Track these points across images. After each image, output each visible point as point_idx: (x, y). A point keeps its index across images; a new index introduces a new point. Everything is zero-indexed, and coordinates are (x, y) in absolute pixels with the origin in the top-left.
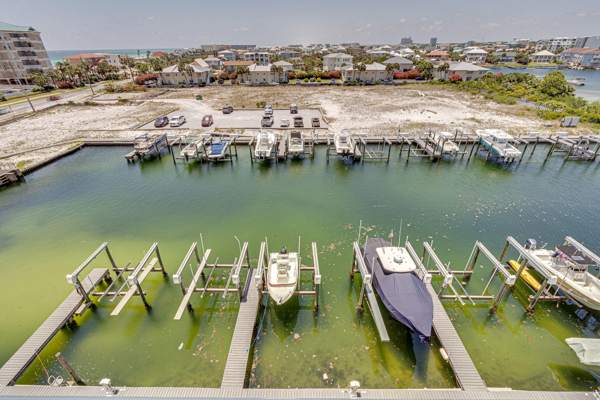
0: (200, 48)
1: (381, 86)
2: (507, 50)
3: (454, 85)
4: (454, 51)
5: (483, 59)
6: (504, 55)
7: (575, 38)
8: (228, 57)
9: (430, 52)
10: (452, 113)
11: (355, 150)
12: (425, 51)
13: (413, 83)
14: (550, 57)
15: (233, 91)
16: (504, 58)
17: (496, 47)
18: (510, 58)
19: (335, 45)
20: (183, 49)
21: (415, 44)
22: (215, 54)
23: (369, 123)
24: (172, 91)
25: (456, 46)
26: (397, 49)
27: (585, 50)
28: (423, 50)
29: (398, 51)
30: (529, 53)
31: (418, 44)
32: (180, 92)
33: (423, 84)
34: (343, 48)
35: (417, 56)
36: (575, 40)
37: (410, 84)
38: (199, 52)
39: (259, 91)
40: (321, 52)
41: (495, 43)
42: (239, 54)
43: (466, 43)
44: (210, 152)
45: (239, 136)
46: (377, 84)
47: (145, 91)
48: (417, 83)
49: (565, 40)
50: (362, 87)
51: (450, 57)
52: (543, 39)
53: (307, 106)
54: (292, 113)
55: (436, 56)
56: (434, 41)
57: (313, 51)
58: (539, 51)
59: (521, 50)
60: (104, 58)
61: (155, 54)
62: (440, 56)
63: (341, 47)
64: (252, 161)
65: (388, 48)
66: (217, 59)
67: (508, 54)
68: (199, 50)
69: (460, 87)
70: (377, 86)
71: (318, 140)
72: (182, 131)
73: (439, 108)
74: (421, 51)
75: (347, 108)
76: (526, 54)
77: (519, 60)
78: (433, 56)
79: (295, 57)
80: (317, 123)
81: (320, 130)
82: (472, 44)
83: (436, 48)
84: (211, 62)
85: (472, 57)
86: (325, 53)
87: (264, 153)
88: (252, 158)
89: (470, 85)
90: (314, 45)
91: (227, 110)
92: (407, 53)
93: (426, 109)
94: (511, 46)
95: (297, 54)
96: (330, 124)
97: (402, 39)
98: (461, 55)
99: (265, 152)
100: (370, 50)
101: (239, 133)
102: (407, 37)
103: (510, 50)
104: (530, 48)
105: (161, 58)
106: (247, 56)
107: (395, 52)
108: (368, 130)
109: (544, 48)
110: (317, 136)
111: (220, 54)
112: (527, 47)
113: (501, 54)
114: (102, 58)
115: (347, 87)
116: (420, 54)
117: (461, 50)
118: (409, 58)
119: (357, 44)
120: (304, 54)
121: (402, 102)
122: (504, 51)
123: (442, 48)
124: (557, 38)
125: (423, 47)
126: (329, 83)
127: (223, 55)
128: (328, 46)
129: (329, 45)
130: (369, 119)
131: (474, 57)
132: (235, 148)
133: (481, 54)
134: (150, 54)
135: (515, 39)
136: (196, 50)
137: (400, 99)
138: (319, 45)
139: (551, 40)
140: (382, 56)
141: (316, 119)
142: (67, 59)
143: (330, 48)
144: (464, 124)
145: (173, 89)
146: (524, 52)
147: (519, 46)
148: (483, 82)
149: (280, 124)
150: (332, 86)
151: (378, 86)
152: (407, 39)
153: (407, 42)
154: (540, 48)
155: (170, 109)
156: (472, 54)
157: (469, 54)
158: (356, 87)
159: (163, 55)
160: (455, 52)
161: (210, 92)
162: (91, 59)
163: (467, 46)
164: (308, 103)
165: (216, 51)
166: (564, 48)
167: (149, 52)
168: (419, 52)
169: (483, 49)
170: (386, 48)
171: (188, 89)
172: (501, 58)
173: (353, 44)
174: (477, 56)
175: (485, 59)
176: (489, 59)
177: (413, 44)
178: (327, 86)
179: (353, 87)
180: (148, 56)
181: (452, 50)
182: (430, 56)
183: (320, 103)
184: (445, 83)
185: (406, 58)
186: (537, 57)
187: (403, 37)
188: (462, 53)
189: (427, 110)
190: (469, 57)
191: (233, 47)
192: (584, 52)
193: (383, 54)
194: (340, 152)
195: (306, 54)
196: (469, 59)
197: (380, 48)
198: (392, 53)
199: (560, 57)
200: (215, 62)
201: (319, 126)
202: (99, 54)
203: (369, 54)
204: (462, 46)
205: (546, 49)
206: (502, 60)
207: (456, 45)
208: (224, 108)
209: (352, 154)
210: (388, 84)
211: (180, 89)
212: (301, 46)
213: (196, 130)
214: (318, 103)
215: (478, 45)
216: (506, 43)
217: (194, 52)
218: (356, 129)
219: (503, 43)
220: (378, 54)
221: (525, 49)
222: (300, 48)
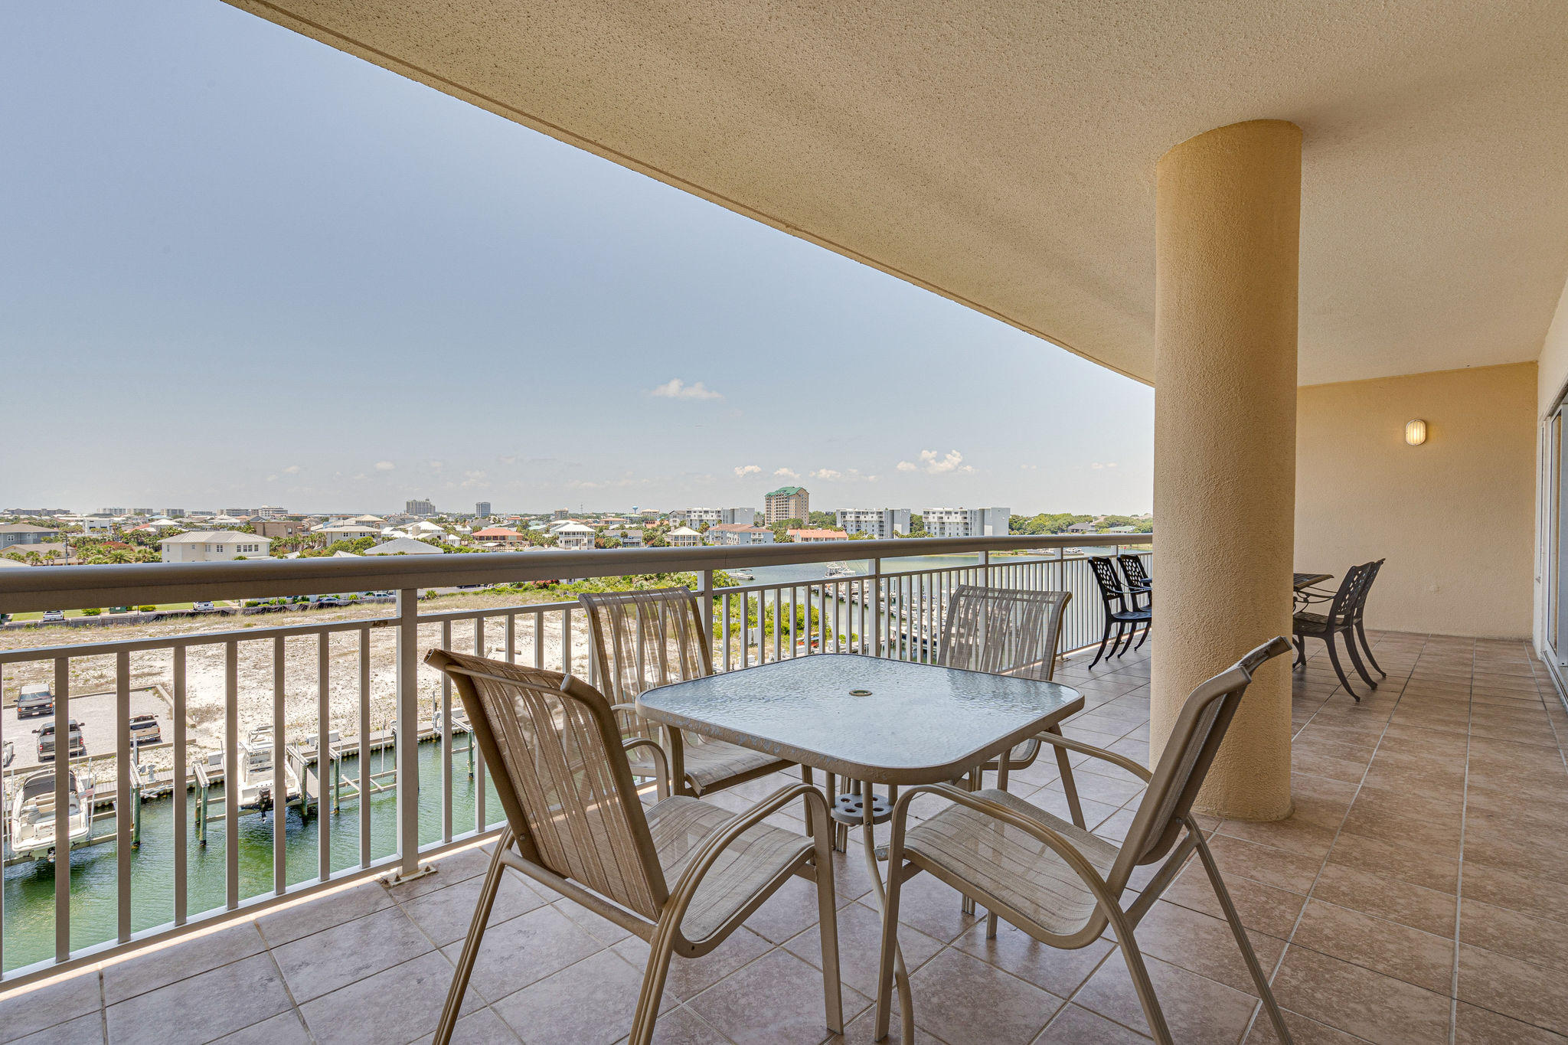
1: (366, 606)
2: (627, 526)
3: (545, 592)
4: (531, 528)
5: (589, 542)
6: (625, 536)
7: (718, 509)
9: (480, 529)
10: (553, 648)
11: (304, 785)
12: (468, 528)
13: (453, 595)
14: (695, 537)
16: (626, 540)
17: (607, 522)
18: (635, 540)
19: (203, 513)
21: (442, 513)
25: (533, 520)
26: (400, 522)
27: (737, 526)
28: (464, 526)
29: (402, 527)
30: (664, 532)
31: (449, 515)
33: (476, 594)
34: (233, 520)
35: (452, 537)
36: (719, 512)
37: (446, 598)
40: (151, 530)
41: (604, 514)
43: (552, 514)
46: (356, 603)
48: (463, 594)
49: (706, 512)
50: (308, 612)
51: (526, 540)
52: (677, 509)
53: (97, 685)
54: (21, 717)
55: (495, 538)
56: (484, 509)
57: (117, 527)
58: (676, 528)
59: (649, 526)
62: (504, 538)
63: (226, 517)
65: (374, 521)
67: (630, 534)
69: (558, 596)
70: (353, 607)
71: (158, 783)
73: (524, 642)
74: (459, 528)
75: (263, 671)
76: (659, 533)
77: (650, 543)
78: (488, 538)
79: (37, 541)
80: (149, 731)
81: (162, 750)
82: (563, 515)
83: (492, 522)
85: (567, 538)
86: (163, 533)
89: (577, 589)
90: (121, 511)
92: (425, 531)
93: (494, 647)
94: (632, 521)
95: (49, 534)
96: (205, 725)
97: (408, 503)
98: (546, 536)
100: (321, 526)
102: (421, 499)
103: (633, 526)
104: (662, 524)
107: (395, 530)
108: (344, 721)
109: (682, 524)
110: (152, 774)
112: (658, 522)
113: (619, 532)
115: (260, 617)
116: (456, 533)
117: (545, 526)
118: (433, 542)
119: (280, 511)
120: (80, 536)
121: (431, 639)
122: (623, 528)
123: (506, 523)
124: (696, 509)
125: (463, 519)
126: (191, 610)
128: (175, 514)
129: (181, 511)
130: (343, 692)
131: (571, 538)
133: (584, 533)
135: (635, 509)
137: (427, 633)
138: (140, 512)
139: (688, 512)
140: (360, 539)
141: (145, 719)
143: (185, 520)
144: (583, 667)
146: (654, 529)
147: (646, 520)
148: (600, 583)
150: (200, 618)
151: (359, 607)
152: (420, 503)
153: (420, 509)
154: (677, 524)
156: (568, 534)
157: (561, 533)
158: (288, 613)
160: (535, 530)
163: (556, 519)
164: (101, 676)
166: (711, 525)
168: (455, 529)
169: (586, 524)
170: (369, 522)
172: (621, 540)
173: (267, 510)
174: (579, 537)
175: (594, 543)
176: (601, 542)
177: (438, 514)
178: (180, 620)
179: (280, 615)
181: (526, 526)
182: (481, 538)
183: (156, 670)
184: (526, 589)
185: (424, 541)
186: (676, 538)
187: (411, 500)
188: (547, 531)
189: (497, 650)
190: (563, 538)
192: (738, 530)
193: (362, 534)
194: (252, 800)
195: (87, 534)
196: (563, 542)
197: (352, 521)
198: (387, 531)
199: (708, 537)
201: (157, 740)
203: (321, 535)
204: (545, 518)
205: (685, 525)
206: (624, 543)
207: (533, 517)
209: (296, 797)
210: (385, 601)
212: (66, 512)
214: (146, 670)
215: (575, 517)
216: (623, 514)
218: (300, 725)
219: (618, 515)
220: (346, 534)
221: (655, 526)
222: (63, 518)
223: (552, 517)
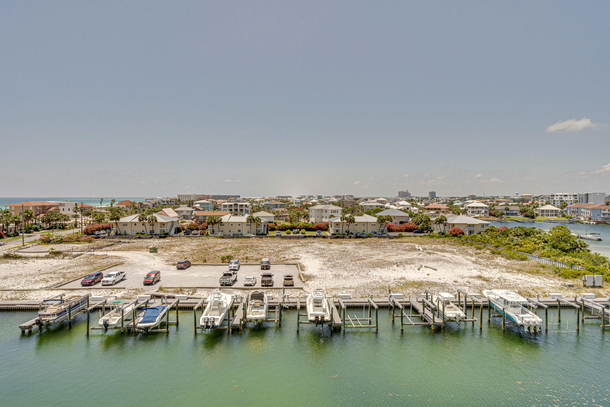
0: (177, 197)
1: (373, 239)
2: (510, 204)
3: (456, 238)
4: (454, 204)
5: (486, 212)
6: (507, 209)
7: (575, 194)
8: (205, 207)
9: (429, 205)
10: (455, 270)
11: (332, 316)
12: (423, 204)
13: (410, 236)
14: (556, 211)
15: (199, 243)
16: (508, 212)
17: (497, 201)
18: (514, 212)
19: (327, 197)
20: (156, 198)
21: (414, 197)
22: (190, 204)
23: (356, 281)
24: (125, 243)
25: (457, 200)
26: (393, 201)
27: (590, 205)
28: (421, 203)
29: (394, 203)
30: (534, 207)
31: (416, 197)
32: (133, 244)
33: (421, 237)
34: (335, 200)
35: (415, 208)
36: (576, 195)
37: (407, 238)
38: (173, 202)
39: (230, 243)
40: (310, 203)
41: (497, 197)
42: (218, 204)
43: (467, 197)
44: (141, 319)
45: (188, 298)
46: (370, 237)
47: (90, 242)
48: (415, 236)
49: (566, 196)
50: (351, 239)
51: (451, 210)
52: (544, 194)
53: (283, 261)
54: (262, 269)
55: (435, 209)
56: (433, 194)
57: (301, 202)
58: (542, 205)
59: (524, 204)
60: (58, 206)
61: (121, 203)
62: (439, 209)
63: (334, 198)
64: (196, 331)
65: (384, 201)
66: (190, 209)
67: (511, 208)
68: (174, 199)
69: (462, 241)
70: (369, 238)
71: (289, 303)
72: (116, 290)
73: (439, 264)
74: (419, 204)
75: (330, 263)
76: (531, 208)
77: (524, 213)
78: (432, 209)
79: (280, 207)
80: (290, 281)
81: (293, 290)
82: (473, 198)
83: (435, 201)
84: (182, 211)
85: (473, 210)
86: (314, 204)
87: (212, 320)
88: (196, 328)
89: (473, 238)
90: (304, 197)
91: (182, 265)
92: (403, 205)
93: (424, 265)
94: (514, 201)
95: (283, 205)
96: (308, 282)
97: (399, 192)
98: (461, 208)
99: (214, 319)
100: (364, 202)
101: (189, 294)
102: (405, 190)
103: (514, 204)
104: (533, 203)
105: (126, 207)
106: (225, 206)
107: (391, 204)
108: (353, 291)
109: (548, 203)
110: (288, 298)
111: (196, 204)
112: (530, 202)
113: (504, 207)
114: (54, 206)
115: (335, 240)
116: (417, 206)
117: (462, 203)
118: (405, 211)
119: (352, 196)
120: (292, 205)
121: (396, 257)
122: (507, 205)
123: (442, 202)
124: (557, 194)
125: (422, 200)
126: (315, 235)
127: (199, 205)
128: (320, 197)
129: (321, 196)
130: (356, 277)
131: (475, 210)
132: (177, 314)
133: (482, 208)
134: (115, 203)
135: (517, 194)
136: (171, 199)
137: (395, 254)
138: (310, 197)
139: (552, 196)
140: (375, 208)
141: (290, 276)
142: (11, 207)
143: (321, 200)
144: (469, 283)
145: (127, 240)
146: (528, 206)
147: (523, 200)
148: (487, 236)
149: (244, 282)
150: (317, 239)
151: (370, 239)
152: (404, 192)
153: (404, 195)
154: (544, 203)
155: (111, 264)
156: (473, 208)
157: (469, 207)
158: (345, 239)
159: (129, 204)
160: (456, 206)
161: (170, 244)
162: (40, 207)
163: (469, 200)
164: (284, 258)
165: (192, 201)
166: (569, 203)
167: (114, 201)
168: (417, 204)
169: (485, 203)
170: (382, 201)
171: (145, 240)
172: (505, 212)
173: (347, 196)
174: (479, 210)
175: (488, 213)
176: (493, 212)
177: (412, 197)
178: (311, 239)
179: (342, 240)
180: (112, 204)
181: (452, 203)
182: (428, 209)
183: (299, 257)
184: (445, 236)
185: (401, 210)
186: (543, 211)
187: (401, 190)
188: (463, 206)
189: (425, 267)
190: (470, 210)
191: (214, 197)
192: (590, 207)
193: (377, 206)
194: (313, 318)
195: (295, 205)
196: (471, 212)
197: (375, 200)
198: (387, 205)
199: (566, 211)
200: (187, 211)
201: (292, 285)
202: (53, 202)
203: (362, 206)
204: (463, 199)
205: (550, 204)
206: (507, 213)
207: (457, 199)
208: (179, 263)
209: (327, 321)
210: (381, 237)
211: (134, 241)
212: (291, 197)
213: (134, 290)
214: (297, 257)
215: (480, 198)
216: (509, 197)
217: (167, 202)
218: (338, 289)
219: (505, 198)
220: (371, 206)
221: (528, 204)
222: (289, 199)
223: (467, 199)
